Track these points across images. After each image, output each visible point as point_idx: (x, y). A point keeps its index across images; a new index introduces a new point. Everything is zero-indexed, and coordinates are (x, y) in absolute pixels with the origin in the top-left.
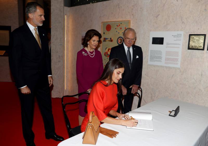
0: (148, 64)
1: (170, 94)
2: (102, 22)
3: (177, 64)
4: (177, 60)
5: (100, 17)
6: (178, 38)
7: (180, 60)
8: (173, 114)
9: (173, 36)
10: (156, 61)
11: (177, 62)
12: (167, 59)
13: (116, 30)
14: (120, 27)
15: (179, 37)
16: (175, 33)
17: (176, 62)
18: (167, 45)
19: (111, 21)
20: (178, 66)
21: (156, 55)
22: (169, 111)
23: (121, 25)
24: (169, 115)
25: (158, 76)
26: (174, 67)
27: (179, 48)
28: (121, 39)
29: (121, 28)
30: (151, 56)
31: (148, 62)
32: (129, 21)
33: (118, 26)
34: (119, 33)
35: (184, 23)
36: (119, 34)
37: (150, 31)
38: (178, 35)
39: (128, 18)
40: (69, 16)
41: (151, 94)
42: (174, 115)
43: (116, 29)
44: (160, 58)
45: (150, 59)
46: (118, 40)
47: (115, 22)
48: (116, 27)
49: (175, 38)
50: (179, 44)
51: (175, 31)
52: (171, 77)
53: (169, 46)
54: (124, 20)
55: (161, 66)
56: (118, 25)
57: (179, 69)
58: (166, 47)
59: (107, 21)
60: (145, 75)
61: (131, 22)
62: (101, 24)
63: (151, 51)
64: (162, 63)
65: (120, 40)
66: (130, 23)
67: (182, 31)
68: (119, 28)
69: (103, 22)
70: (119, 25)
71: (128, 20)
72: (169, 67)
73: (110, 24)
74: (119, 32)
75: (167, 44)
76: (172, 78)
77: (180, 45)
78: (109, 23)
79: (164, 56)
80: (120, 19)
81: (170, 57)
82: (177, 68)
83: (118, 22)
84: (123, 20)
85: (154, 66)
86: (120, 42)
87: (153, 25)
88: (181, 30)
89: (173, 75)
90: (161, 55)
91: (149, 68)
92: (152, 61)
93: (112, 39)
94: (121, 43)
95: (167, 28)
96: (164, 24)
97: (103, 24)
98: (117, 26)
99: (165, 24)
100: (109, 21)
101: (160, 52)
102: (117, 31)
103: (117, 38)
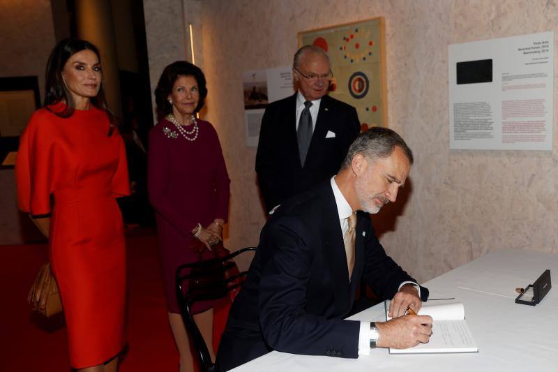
0: (451, 148)
1: (527, 237)
2: (299, 34)
3: (541, 139)
4: (540, 126)
5: (292, 18)
6: (537, 55)
7: (549, 126)
8: (529, 296)
9: (522, 52)
10: (475, 136)
11: (543, 133)
12: (508, 127)
13: (343, 53)
14: (353, 42)
15: (540, 50)
16: (528, 40)
17: (537, 134)
18: (505, 82)
19: (326, 26)
20: (547, 145)
21: (473, 118)
22: (517, 289)
23: (356, 35)
24: (518, 301)
25: (486, 183)
26: (533, 151)
27: (543, 86)
28: (360, 80)
29: (357, 46)
30: (457, 123)
31: (448, 142)
32: (379, 19)
33: (347, 40)
34: (352, 61)
35: (554, 5)
36: (354, 63)
37: (448, 43)
38: (537, 46)
39: (376, 12)
40: (201, 26)
41: (470, 244)
42: (533, 299)
43: (341, 48)
44: (486, 125)
45: (456, 130)
46: (353, 81)
47: (338, 29)
48: (342, 43)
49: (529, 58)
50: (541, 75)
51: (525, 33)
52: (526, 183)
53: (511, 83)
54: (365, 17)
55: (492, 151)
56: (348, 36)
57: (550, 153)
58: (504, 90)
59: (315, 28)
60: (445, 183)
61: (388, 22)
62: (297, 40)
63: (456, 105)
64: (495, 141)
65: (357, 83)
66: (384, 26)
67: (550, 30)
68: (350, 45)
69: (303, 33)
70: (352, 37)
71: (377, 15)
72: (517, 151)
73: (324, 37)
74: (353, 58)
75: (505, 78)
76: (529, 186)
77: (546, 75)
78: (320, 34)
79: (497, 118)
80: (353, 18)
81: (516, 119)
82: (541, 151)
83: (348, 28)
84: (361, 19)
85: (471, 153)
86: (357, 88)
87: (456, 24)
88: (546, 30)
89: (534, 175)
90: (488, 115)
91: (455, 161)
92: (462, 139)
93: (332, 83)
94: (360, 91)
95: (500, 28)
96: (489, 15)
97: (304, 38)
98: (344, 38)
99: (493, 16)
100: (321, 27)
101: (484, 108)
102: (345, 57)
103: (349, 78)
